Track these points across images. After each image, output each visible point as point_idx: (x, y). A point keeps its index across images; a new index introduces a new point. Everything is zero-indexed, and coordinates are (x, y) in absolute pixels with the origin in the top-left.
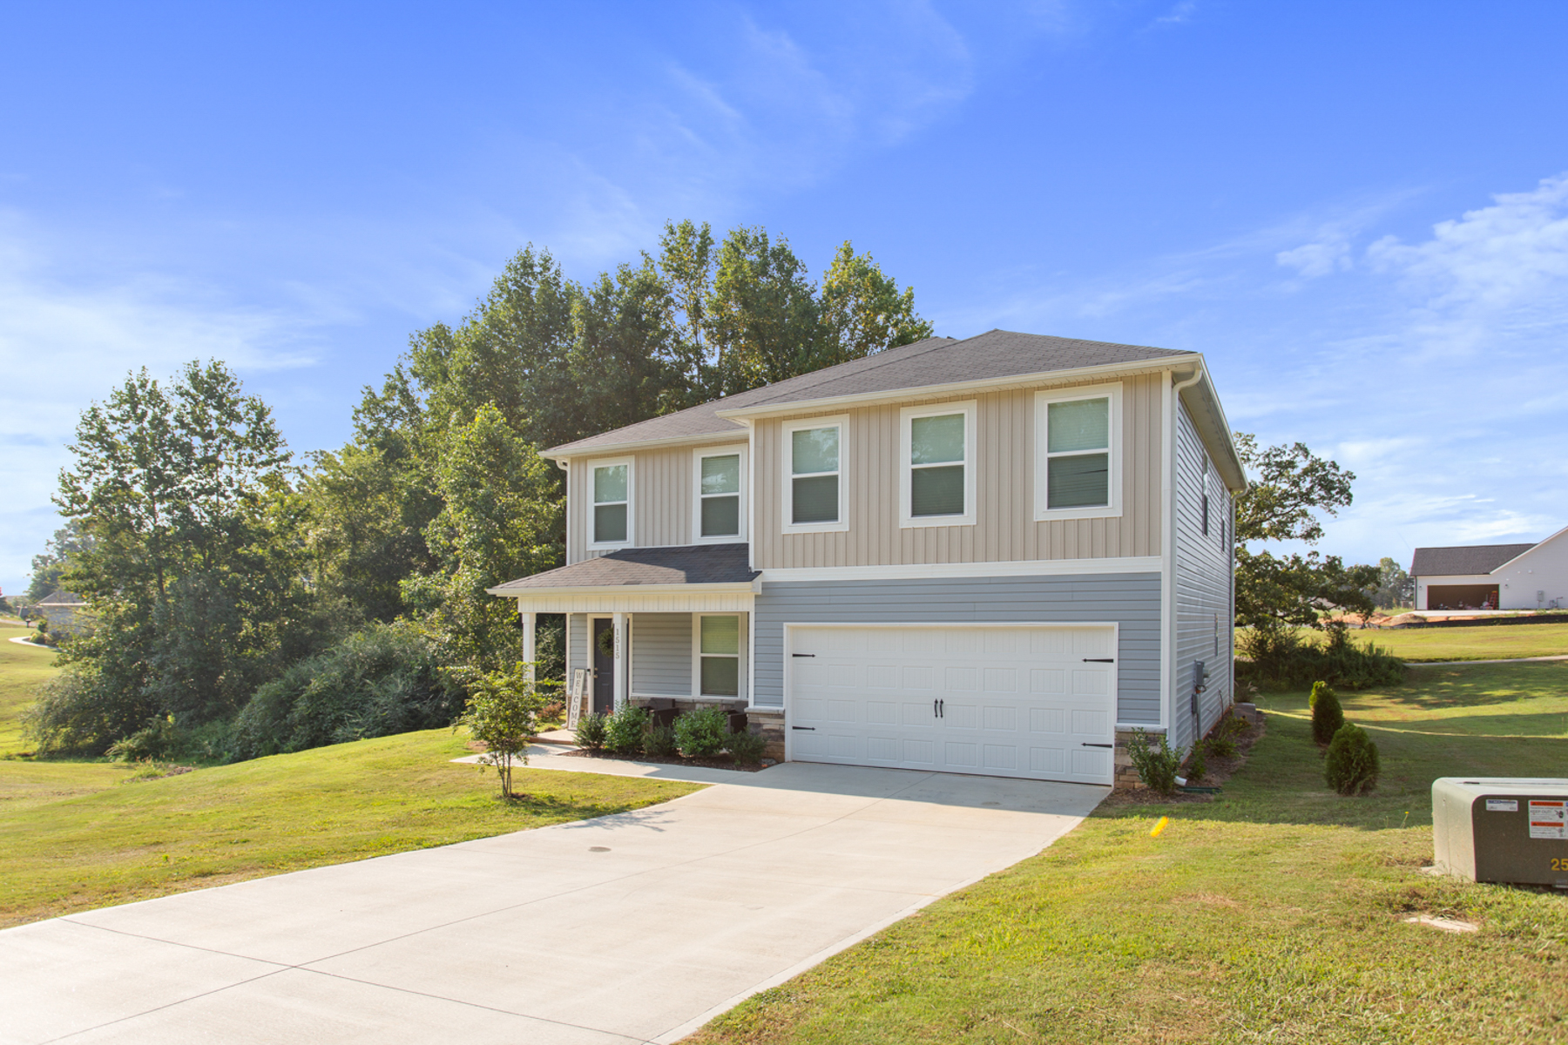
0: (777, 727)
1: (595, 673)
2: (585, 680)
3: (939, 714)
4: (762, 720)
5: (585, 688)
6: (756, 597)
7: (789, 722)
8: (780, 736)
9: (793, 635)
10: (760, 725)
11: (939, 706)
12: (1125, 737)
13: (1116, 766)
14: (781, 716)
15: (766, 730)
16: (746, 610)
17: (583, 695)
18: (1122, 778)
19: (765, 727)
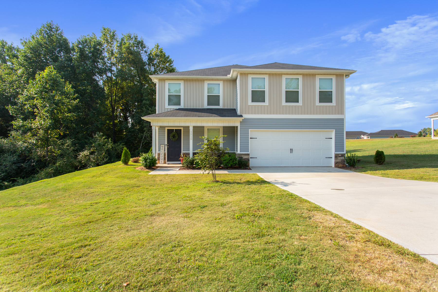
0: (247, 158)
1: (168, 146)
2: (165, 148)
3: (291, 152)
4: (242, 156)
5: (165, 150)
6: (240, 122)
7: (250, 156)
8: (248, 160)
9: (252, 133)
10: (242, 157)
11: (291, 150)
12: (337, 155)
13: (335, 162)
14: (248, 155)
15: (244, 159)
16: (237, 125)
17: (164, 153)
18: (336, 165)
19: (243, 158)
